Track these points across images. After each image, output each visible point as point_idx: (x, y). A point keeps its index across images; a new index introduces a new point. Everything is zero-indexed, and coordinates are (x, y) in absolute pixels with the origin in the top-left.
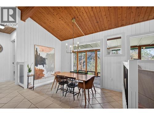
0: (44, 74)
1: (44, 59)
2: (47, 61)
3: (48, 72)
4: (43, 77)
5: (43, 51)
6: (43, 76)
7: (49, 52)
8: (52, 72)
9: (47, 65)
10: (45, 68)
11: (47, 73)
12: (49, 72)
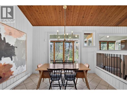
0: (13, 72)
1: (13, 47)
2: (16, 51)
3: (17, 66)
4: (11, 77)
5: (10, 34)
6: (12, 75)
7: (19, 38)
8: (24, 66)
9: (16, 57)
10: (14, 62)
11: (17, 69)
12: (20, 67)
